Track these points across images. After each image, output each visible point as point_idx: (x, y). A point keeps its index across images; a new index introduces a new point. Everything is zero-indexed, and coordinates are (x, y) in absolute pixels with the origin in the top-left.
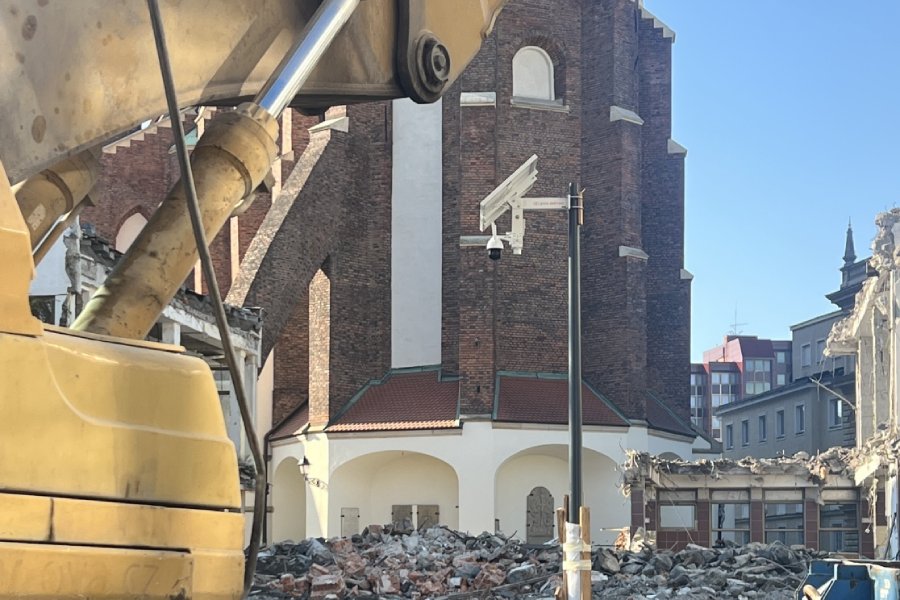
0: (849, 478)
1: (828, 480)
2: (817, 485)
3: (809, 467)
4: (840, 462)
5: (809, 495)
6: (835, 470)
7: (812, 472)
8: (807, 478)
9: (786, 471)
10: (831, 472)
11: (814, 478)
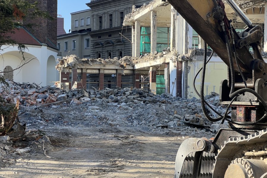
0: (132, 66)
1: (126, 67)
2: (123, 68)
3: (120, 62)
4: (129, 61)
5: (119, 72)
6: (128, 63)
7: (121, 64)
8: (119, 66)
9: (113, 64)
10: (127, 64)
11: (122, 66)
